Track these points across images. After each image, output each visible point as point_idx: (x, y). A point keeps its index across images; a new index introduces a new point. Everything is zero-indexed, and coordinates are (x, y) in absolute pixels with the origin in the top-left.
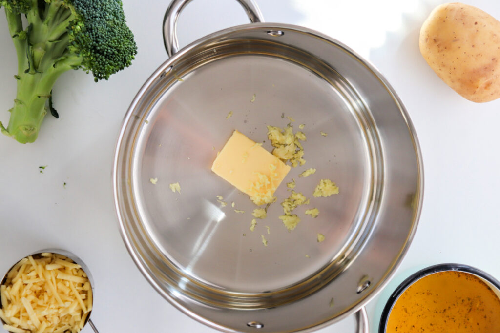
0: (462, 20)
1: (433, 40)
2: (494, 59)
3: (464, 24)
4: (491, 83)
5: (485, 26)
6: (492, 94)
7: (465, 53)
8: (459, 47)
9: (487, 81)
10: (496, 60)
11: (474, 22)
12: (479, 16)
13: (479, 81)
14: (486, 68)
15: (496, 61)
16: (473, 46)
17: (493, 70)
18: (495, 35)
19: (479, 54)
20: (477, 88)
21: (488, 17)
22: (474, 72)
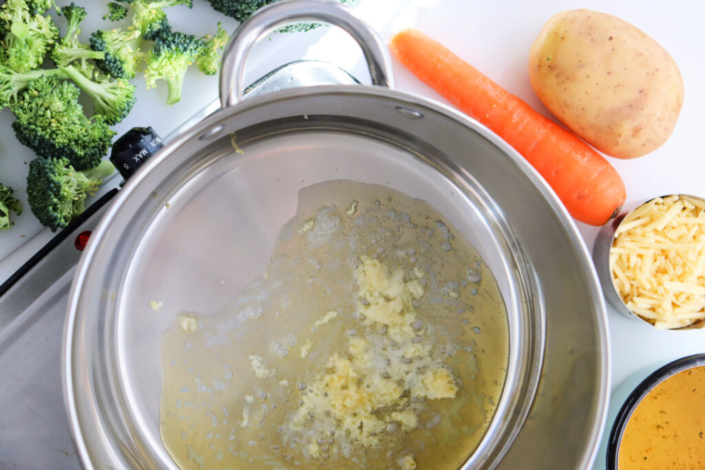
0: (589, 34)
1: (548, 68)
2: (641, 92)
3: (592, 40)
4: (641, 128)
5: (625, 42)
6: (643, 145)
7: (597, 84)
8: (588, 76)
9: (634, 125)
10: (644, 92)
11: (609, 37)
12: (615, 28)
13: (622, 126)
14: (631, 106)
15: (646, 94)
16: (609, 73)
17: (642, 109)
18: (641, 54)
19: (619, 86)
20: (620, 136)
21: (628, 27)
22: (613, 113)
